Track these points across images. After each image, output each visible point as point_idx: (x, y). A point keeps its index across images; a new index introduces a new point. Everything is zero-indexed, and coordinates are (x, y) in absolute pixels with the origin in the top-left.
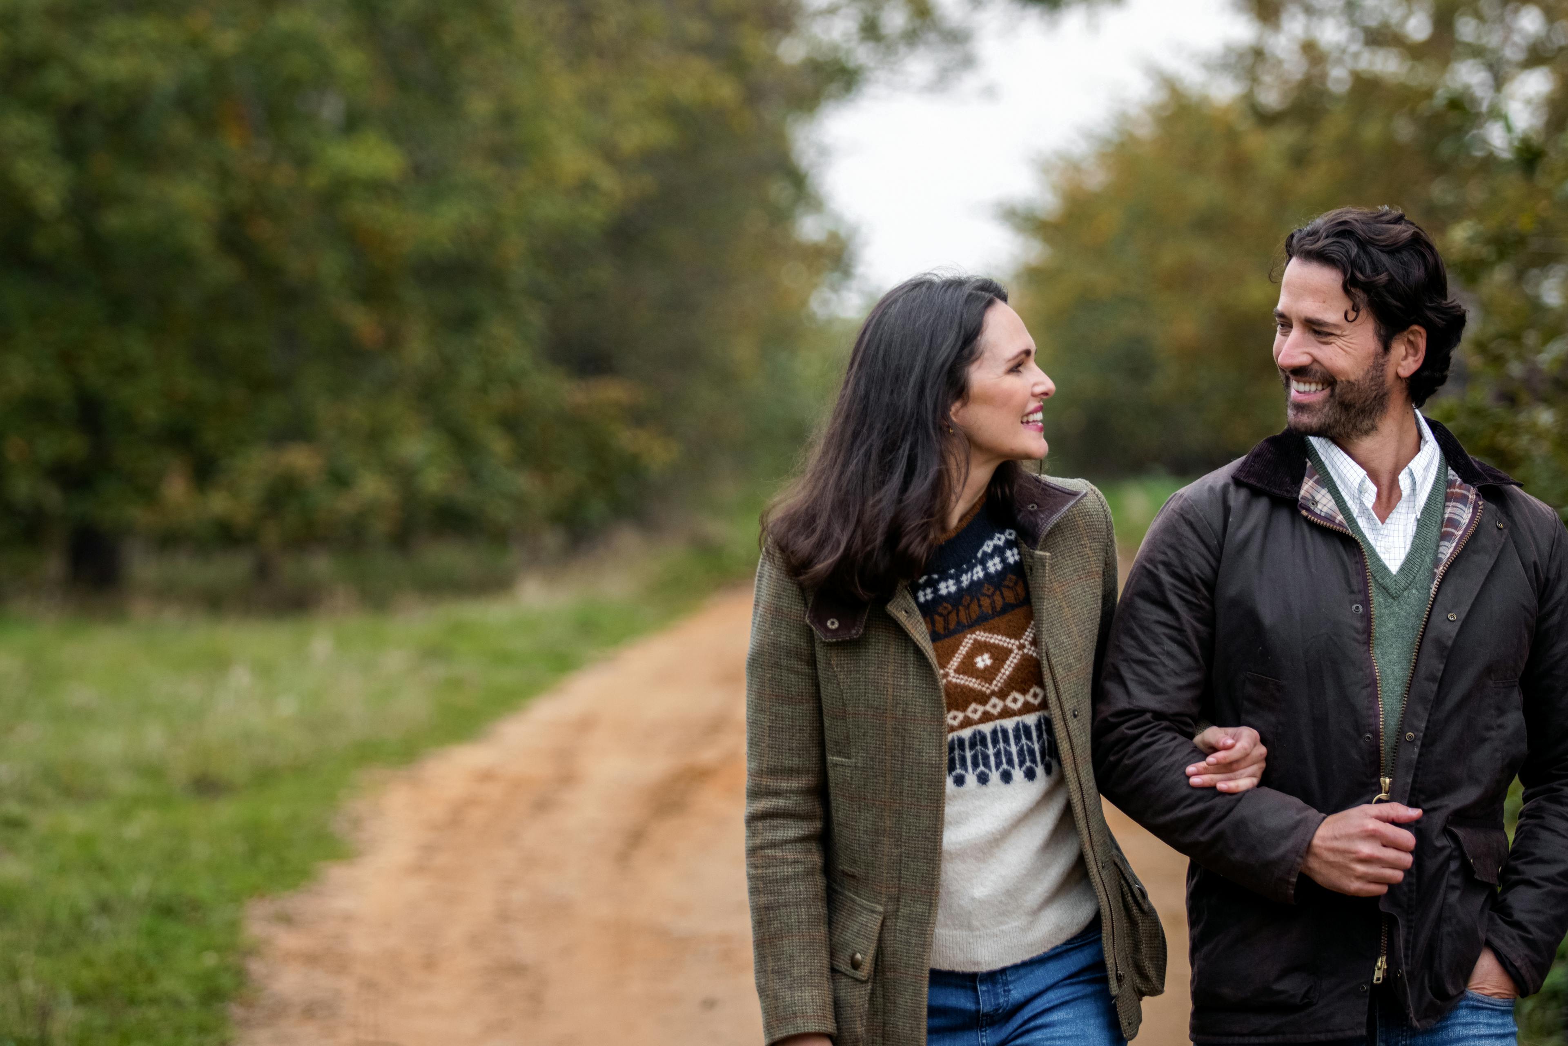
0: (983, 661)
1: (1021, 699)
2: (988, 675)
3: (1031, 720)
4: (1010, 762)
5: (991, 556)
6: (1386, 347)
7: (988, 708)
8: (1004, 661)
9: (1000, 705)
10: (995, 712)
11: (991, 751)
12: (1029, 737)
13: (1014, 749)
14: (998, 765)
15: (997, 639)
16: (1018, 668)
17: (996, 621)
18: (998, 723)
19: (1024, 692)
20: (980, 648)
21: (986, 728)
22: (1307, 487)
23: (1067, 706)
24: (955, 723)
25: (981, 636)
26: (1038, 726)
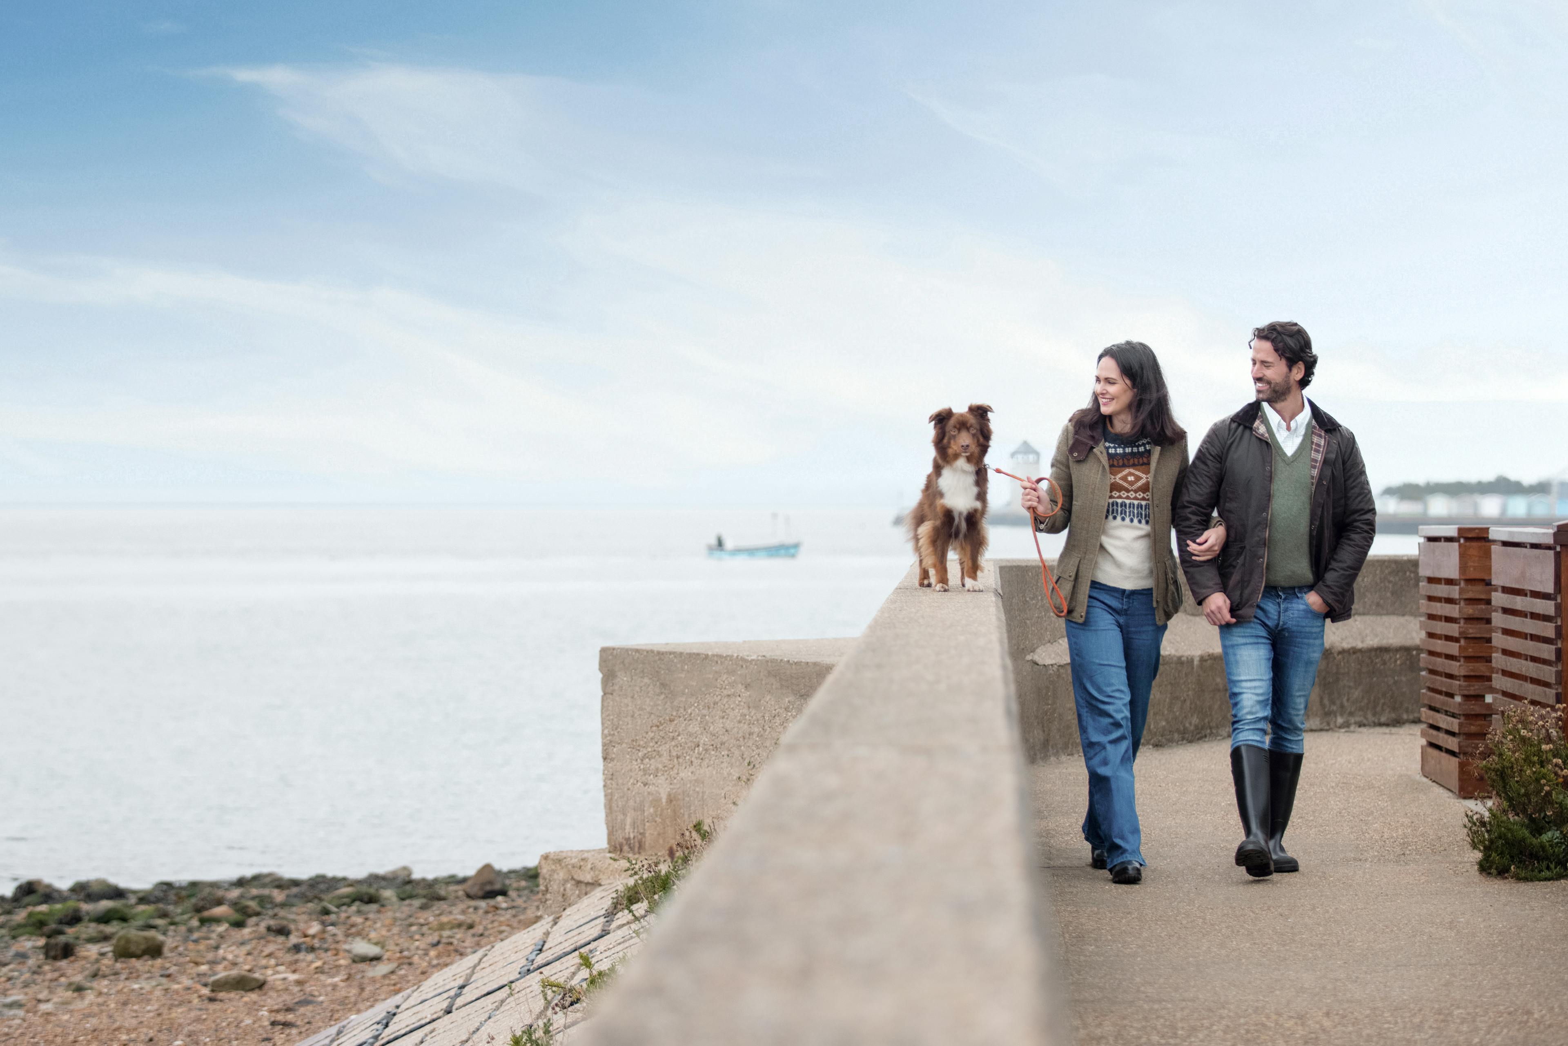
0: (1131, 478)
1: (1142, 495)
2: (1132, 483)
3: (1144, 503)
4: (1134, 516)
5: (1141, 446)
6: (1290, 370)
7: (1129, 494)
8: (1139, 481)
9: (1134, 495)
10: (1132, 497)
11: (1128, 510)
12: (1142, 509)
13: (1136, 511)
14: (1130, 515)
15: (1137, 473)
16: (1143, 484)
17: (1139, 467)
18: (1132, 501)
19: (1144, 493)
20: (1131, 474)
21: (1119, 501)
22: (1257, 423)
23: (1155, 502)
24: (1116, 496)
25: (1132, 470)
26: (1146, 506)
